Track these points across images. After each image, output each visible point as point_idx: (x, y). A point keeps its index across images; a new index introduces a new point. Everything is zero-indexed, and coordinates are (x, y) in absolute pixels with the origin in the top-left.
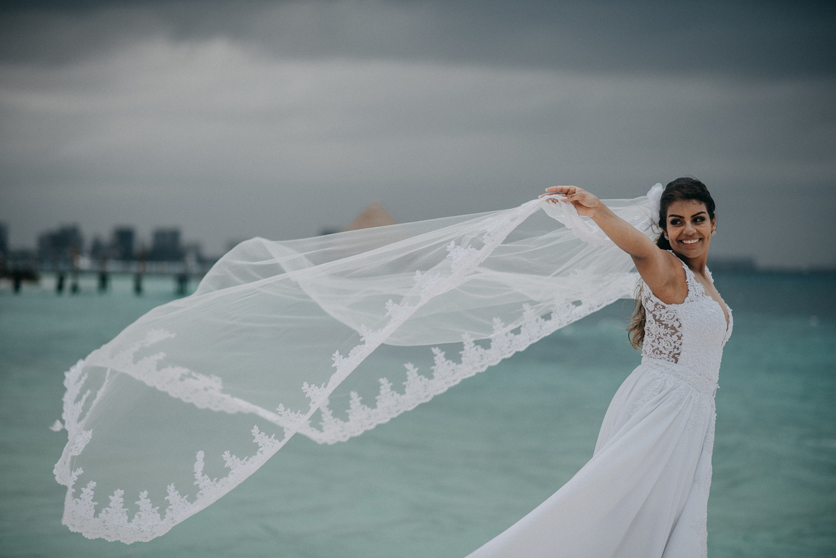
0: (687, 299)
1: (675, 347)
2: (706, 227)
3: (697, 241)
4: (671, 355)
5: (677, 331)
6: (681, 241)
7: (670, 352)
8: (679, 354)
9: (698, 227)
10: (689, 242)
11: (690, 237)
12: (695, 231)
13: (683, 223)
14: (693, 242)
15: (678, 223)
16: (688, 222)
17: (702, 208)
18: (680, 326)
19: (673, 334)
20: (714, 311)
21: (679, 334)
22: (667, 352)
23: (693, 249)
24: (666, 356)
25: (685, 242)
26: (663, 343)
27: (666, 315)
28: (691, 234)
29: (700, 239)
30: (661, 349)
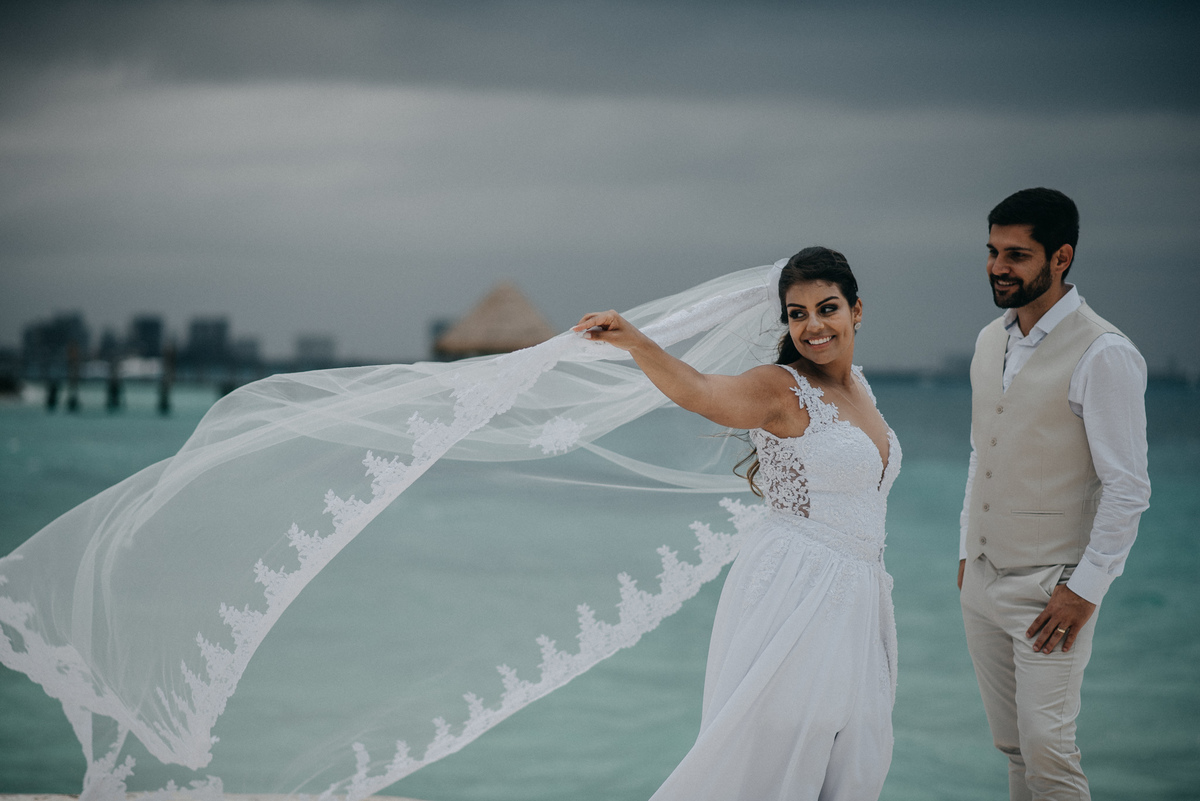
0: (808, 430)
1: (799, 496)
2: (843, 316)
3: (828, 339)
4: (796, 508)
5: (798, 475)
6: (807, 342)
7: (794, 504)
8: (808, 505)
9: (826, 320)
10: (816, 342)
11: (818, 335)
12: (823, 326)
13: (806, 316)
14: (821, 341)
15: (800, 315)
16: (813, 314)
17: (834, 291)
18: (802, 467)
19: (792, 479)
20: (851, 441)
21: (802, 479)
22: (790, 505)
23: (823, 351)
24: (789, 510)
25: (812, 342)
26: (783, 493)
27: (781, 453)
28: (815, 330)
29: (833, 337)
30: (781, 501)
